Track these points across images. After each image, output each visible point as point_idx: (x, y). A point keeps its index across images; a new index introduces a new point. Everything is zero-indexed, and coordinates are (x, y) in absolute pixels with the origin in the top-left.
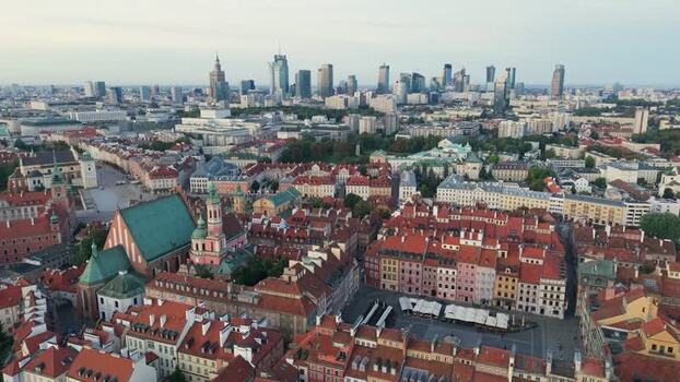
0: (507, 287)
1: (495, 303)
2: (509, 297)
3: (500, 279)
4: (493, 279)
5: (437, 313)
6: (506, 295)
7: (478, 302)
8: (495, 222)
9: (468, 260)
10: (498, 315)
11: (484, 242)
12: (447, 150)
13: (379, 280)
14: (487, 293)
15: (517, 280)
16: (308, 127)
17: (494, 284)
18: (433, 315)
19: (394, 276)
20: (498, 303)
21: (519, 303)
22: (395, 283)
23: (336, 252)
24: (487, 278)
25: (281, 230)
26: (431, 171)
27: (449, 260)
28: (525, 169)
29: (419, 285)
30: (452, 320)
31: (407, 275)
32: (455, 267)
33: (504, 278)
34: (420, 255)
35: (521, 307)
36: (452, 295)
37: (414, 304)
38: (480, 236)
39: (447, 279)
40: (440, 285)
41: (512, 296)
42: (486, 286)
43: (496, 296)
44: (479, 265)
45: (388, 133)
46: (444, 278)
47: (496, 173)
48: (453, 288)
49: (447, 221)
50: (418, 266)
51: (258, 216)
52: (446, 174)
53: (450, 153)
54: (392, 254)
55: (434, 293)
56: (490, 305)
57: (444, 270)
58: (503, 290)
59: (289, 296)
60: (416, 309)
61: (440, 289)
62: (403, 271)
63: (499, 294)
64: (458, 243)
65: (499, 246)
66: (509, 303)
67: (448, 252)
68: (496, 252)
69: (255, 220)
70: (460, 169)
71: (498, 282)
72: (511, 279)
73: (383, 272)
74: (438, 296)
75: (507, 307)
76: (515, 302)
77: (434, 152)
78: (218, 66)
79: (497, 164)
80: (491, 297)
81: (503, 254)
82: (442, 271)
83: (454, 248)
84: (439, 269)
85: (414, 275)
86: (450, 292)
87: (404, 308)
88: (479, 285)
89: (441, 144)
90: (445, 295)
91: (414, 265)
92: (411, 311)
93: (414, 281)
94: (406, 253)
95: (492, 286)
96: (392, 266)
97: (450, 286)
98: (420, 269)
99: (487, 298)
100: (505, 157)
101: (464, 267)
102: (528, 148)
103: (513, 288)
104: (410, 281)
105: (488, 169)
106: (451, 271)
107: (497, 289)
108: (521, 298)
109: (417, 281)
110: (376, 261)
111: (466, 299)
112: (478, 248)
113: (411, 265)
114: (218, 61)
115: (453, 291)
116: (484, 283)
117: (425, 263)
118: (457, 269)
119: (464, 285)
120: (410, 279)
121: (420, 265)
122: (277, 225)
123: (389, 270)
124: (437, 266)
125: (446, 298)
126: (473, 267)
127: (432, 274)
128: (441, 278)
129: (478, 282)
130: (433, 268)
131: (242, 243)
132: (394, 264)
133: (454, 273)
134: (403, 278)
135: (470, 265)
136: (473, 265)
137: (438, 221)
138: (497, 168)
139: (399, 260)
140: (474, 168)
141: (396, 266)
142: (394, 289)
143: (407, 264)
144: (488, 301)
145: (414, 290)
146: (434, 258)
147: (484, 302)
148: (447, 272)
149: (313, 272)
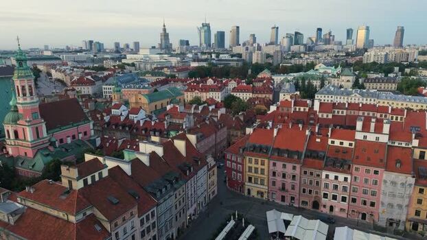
1: (409, 226)
3: (421, 191)
4: (409, 191)
7: (383, 224)
9: (368, 162)
11: (392, 135)
12: (322, 71)
13: (243, 184)
14: (397, 210)
16: (214, 59)
17: (410, 197)
19: (262, 181)
20: (415, 227)
22: (264, 188)
23: (180, 145)
24: (399, 190)
25: (138, 122)
26: (309, 83)
27: (340, 161)
28: (394, 82)
29: (296, 193)
31: (279, 179)
32: (347, 170)
34: (298, 153)
36: (342, 210)
37: (287, 223)
38: (386, 128)
39: (336, 187)
40: (326, 196)
42: (396, 201)
43: (413, 215)
44: (388, 168)
45: (275, 64)
46: (331, 187)
47: (367, 85)
48: (344, 199)
49: (330, 116)
50: (294, 168)
51: (117, 107)
52: (322, 85)
53: (325, 73)
54: (259, 150)
55: (316, 205)
56: (401, 228)
57: (332, 175)
58: (424, 207)
59: (61, 215)
61: (324, 201)
62: (274, 174)
63: (418, 213)
64: (352, 138)
65: (416, 143)
67: (337, 150)
68: (411, 150)
69: (114, 111)
70: (335, 82)
71: (417, 196)
73: (248, 174)
74: (322, 208)
77: (311, 72)
78: (165, 30)
79: (368, 80)
80: (403, 218)
81: (422, 155)
82: (330, 176)
83: (346, 144)
84: (324, 173)
87: (272, 229)
88: (385, 199)
89: (317, 67)
90: (332, 208)
91: (289, 166)
92: (282, 235)
93: (288, 187)
94: (278, 149)
95: (406, 202)
96: (259, 166)
97: (339, 198)
98: (297, 172)
99: (395, 217)
100: (373, 76)
101: (361, 171)
102: (391, 71)
104: (283, 188)
105: (360, 81)
106: (341, 177)
107: (415, 206)
109: (293, 188)
110: (239, 160)
111: (364, 216)
112: (382, 145)
113: (284, 166)
114: (164, 26)
115: (345, 205)
116: (394, 196)
117: (304, 165)
118: (351, 174)
119: (360, 197)
120: (283, 185)
121: (298, 166)
122: (135, 116)
123: (256, 171)
124: (321, 169)
125: (333, 214)
126: (376, 172)
127: (315, 179)
128: (327, 186)
129: (385, 194)
130: (316, 172)
131: (85, 133)
132: (263, 164)
133: (346, 179)
134: (274, 183)
135: (372, 169)
136: (377, 169)
137: (320, 116)
138: (368, 82)
139: (269, 159)
140: (348, 81)
141: (265, 167)
142: (262, 196)
143: (279, 164)
144: (398, 223)
145: (288, 199)
146: (317, 157)
147: (391, 224)
148: (336, 178)
149: (129, 173)
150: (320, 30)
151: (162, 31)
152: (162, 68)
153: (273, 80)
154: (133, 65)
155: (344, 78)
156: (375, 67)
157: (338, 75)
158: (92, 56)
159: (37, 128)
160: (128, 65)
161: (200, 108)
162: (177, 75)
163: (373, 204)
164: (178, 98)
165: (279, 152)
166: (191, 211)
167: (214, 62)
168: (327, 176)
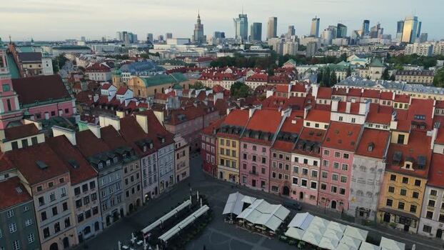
0: (403, 193)
1: (380, 217)
2: (407, 209)
3: (393, 178)
4: (380, 177)
5: (274, 226)
6: (401, 206)
7: (352, 213)
8: (392, 104)
9: (339, 145)
10: (384, 241)
11: (369, 118)
12: (353, 63)
13: (216, 167)
14: (367, 199)
15: (423, 182)
17: (381, 184)
18: (268, 229)
19: (234, 163)
20: (387, 218)
21: (424, 221)
22: (235, 171)
24: (369, 175)
25: (124, 102)
26: (334, 74)
27: (311, 144)
29: (266, 177)
30: (297, 241)
31: (249, 161)
32: (318, 155)
33: (400, 178)
34: (270, 135)
35: (427, 228)
36: (312, 197)
37: (246, 206)
38: (364, 108)
39: (305, 172)
40: (295, 181)
41: (413, 209)
42: (367, 188)
43: (384, 205)
44: (359, 152)
46: (301, 171)
47: (399, 78)
48: (314, 185)
49: (329, 102)
50: (264, 150)
51: (106, 87)
53: (356, 65)
54: (232, 131)
55: (286, 190)
56: (371, 218)
57: (301, 158)
58: (396, 196)
60: (244, 215)
61: (294, 186)
62: (245, 156)
63: (389, 202)
64: (327, 119)
65: (394, 125)
66: (406, 220)
67: (312, 132)
68: (389, 133)
69: (104, 92)
70: (363, 73)
71: (388, 183)
72: (412, 180)
73: (220, 156)
74: (292, 195)
75: (402, 226)
76: (417, 220)
77: (341, 64)
78: (199, 21)
79: (401, 72)
80: (374, 207)
81: (401, 139)
82: (299, 159)
83: (322, 126)
84: (293, 156)
85: (259, 163)
86: (309, 191)
88: (354, 186)
89: (349, 59)
90: (302, 195)
91: (259, 148)
93: (259, 170)
95: (377, 190)
96: (231, 148)
97: (309, 184)
98: (267, 154)
99: (366, 206)
100: (409, 68)
101: (330, 153)
103: (415, 195)
104: (254, 172)
105: (391, 73)
106: (311, 160)
107: (386, 194)
108: (430, 215)
109: (263, 171)
110: (212, 142)
111: (334, 204)
112: (359, 126)
113: (255, 148)
114: (199, 17)
115: (314, 191)
116: (364, 182)
117: (274, 147)
118: (320, 157)
119: (330, 183)
120: (254, 168)
121: (268, 148)
122: (122, 96)
123: (228, 154)
124: (290, 151)
125: (303, 201)
126: (346, 156)
127: (285, 163)
128: (296, 170)
129: (354, 180)
130: (285, 154)
131: (67, 111)
132: (234, 146)
133: (315, 163)
134: (245, 166)
135: (342, 152)
136: (347, 152)
137: (318, 102)
138: (400, 74)
139: (240, 140)
140: (377, 73)
141: (236, 149)
142: (234, 180)
143: (250, 146)
144: (368, 212)
145: (258, 183)
146: (289, 139)
147: (362, 214)
148: (306, 161)
149: (74, 142)
150: (367, 22)
151: (196, 23)
152: (184, 58)
153: (296, 70)
154: (157, 54)
155: (372, 69)
156: (415, 59)
157: (367, 65)
158: (120, 46)
159: (8, 100)
160: (153, 54)
161: (197, 92)
162: (198, 65)
163: (343, 192)
164: (181, 84)
165: (251, 133)
166: (151, 189)
167: (242, 52)
168: (296, 159)
